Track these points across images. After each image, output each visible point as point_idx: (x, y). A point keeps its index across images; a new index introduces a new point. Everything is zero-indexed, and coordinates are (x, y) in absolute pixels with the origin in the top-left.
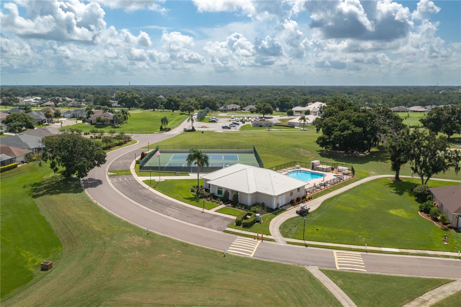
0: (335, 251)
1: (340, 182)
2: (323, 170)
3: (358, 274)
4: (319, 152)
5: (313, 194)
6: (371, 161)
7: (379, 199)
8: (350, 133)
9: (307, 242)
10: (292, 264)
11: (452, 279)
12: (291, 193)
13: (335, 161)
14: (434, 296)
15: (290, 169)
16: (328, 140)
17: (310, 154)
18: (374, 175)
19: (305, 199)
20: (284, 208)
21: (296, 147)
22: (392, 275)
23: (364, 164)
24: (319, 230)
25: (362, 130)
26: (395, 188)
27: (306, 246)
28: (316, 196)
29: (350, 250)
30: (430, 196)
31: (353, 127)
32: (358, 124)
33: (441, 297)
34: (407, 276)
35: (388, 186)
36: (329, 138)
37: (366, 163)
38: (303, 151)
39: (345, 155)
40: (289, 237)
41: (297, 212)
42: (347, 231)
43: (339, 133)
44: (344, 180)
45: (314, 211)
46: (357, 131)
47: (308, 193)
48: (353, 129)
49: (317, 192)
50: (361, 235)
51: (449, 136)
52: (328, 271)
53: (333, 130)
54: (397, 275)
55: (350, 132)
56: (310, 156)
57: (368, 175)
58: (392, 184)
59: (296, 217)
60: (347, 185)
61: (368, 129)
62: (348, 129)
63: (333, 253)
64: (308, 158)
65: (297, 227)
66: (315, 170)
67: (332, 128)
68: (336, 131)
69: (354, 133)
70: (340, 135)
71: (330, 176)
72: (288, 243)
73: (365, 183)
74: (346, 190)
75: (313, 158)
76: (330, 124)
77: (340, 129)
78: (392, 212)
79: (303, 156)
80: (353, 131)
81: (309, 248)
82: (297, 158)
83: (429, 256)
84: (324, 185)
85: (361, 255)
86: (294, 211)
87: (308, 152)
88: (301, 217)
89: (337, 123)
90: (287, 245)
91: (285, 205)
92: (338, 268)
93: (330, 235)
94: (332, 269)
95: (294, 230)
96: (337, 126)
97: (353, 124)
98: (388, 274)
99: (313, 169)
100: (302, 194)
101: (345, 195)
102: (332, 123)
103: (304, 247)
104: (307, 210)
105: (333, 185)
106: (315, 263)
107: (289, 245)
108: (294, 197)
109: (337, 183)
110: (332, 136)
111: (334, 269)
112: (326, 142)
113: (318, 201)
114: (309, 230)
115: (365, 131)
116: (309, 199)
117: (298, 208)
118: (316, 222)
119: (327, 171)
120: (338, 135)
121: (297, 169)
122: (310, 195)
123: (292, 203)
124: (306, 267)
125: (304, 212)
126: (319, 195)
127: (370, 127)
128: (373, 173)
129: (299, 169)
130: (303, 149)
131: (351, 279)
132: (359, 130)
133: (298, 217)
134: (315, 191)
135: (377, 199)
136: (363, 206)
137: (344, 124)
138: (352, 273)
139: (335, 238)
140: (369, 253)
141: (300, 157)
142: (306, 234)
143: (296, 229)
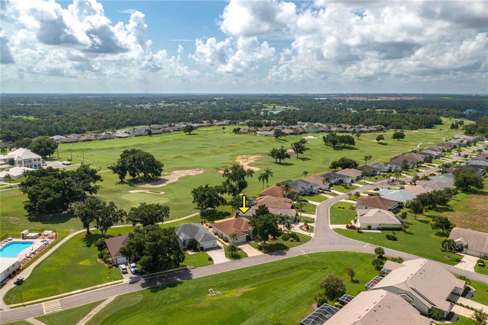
0: (43, 304)
1: (46, 247)
2: (32, 238)
3: (57, 313)
4: (28, 217)
5: (25, 264)
6: (72, 218)
7: (74, 255)
8: (51, 200)
9: (24, 303)
10: (16, 321)
11: (106, 298)
12: (8, 270)
13: (43, 224)
14: (95, 311)
15: (3, 243)
16: (34, 207)
17: (20, 221)
18: (72, 232)
19: (19, 271)
20: (4, 282)
21: (5, 216)
22: (76, 307)
23: (66, 223)
24: (32, 292)
25: (61, 195)
26: (86, 242)
27: (24, 306)
28: (28, 265)
29: (53, 299)
30: (105, 245)
31: (53, 194)
32: (57, 190)
33: (99, 310)
34: (84, 304)
35: (82, 241)
36: (35, 205)
37: (68, 220)
38: (13, 219)
39: (51, 216)
40: (11, 304)
41: (15, 283)
42: (51, 287)
43: (42, 200)
44: (49, 244)
45: (27, 279)
46: (57, 197)
47: (21, 264)
48: (54, 195)
49: (28, 262)
50: (59, 287)
51: (134, 178)
52: (39, 317)
53: (37, 197)
54: (79, 306)
55: (51, 198)
56: (20, 223)
57: (68, 234)
58: (84, 239)
59: (15, 287)
60: (52, 248)
61: (66, 193)
62: (50, 196)
63: (42, 305)
64: (18, 225)
65: (16, 294)
66: (26, 239)
67: (36, 196)
68: (40, 198)
69: (55, 200)
70: (44, 202)
71: (38, 243)
72: (11, 308)
73: (65, 242)
74: (50, 253)
75: (23, 224)
76: (34, 193)
77: (43, 196)
78: (81, 263)
79: (13, 224)
80: (54, 197)
81: (26, 307)
82: (8, 227)
83: (98, 288)
84: (34, 253)
85: (60, 300)
86: (12, 283)
87: (17, 219)
88: (18, 286)
89: (39, 191)
90: (11, 310)
91: (4, 280)
92: (45, 313)
93: (40, 293)
94: (42, 315)
95: (14, 297)
96: (40, 194)
97: (53, 191)
98: (73, 307)
99: (23, 238)
100: (17, 267)
101: (50, 258)
102: (36, 191)
103: (23, 307)
104: (22, 280)
105: (40, 251)
106: (30, 315)
107: (12, 309)
108: (10, 272)
109: (44, 248)
110: (37, 203)
111: (43, 315)
112: (33, 208)
113: (30, 269)
114: (24, 294)
115: (64, 195)
116: (23, 269)
117: (15, 279)
118: (30, 287)
119: (35, 238)
120: (42, 202)
121: (9, 241)
122: (23, 265)
123: (10, 277)
124: (26, 320)
125: (20, 282)
126: (30, 263)
127: (68, 191)
128: (72, 230)
129: (11, 241)
130: (13, 216)
131: (53, 317)
132: (58, 195)
133: (16, 286)
134: (26, 261)
135: (73, 255)
136: (62, 264)
137: (46, 192)
138: (53, 314)
139: (43, 294)
140: (64, 298)
141: (10, 226)
142: (23, 298)
143: (15, 296)
